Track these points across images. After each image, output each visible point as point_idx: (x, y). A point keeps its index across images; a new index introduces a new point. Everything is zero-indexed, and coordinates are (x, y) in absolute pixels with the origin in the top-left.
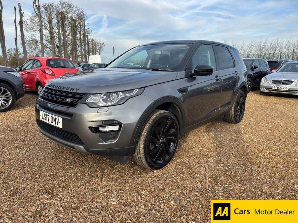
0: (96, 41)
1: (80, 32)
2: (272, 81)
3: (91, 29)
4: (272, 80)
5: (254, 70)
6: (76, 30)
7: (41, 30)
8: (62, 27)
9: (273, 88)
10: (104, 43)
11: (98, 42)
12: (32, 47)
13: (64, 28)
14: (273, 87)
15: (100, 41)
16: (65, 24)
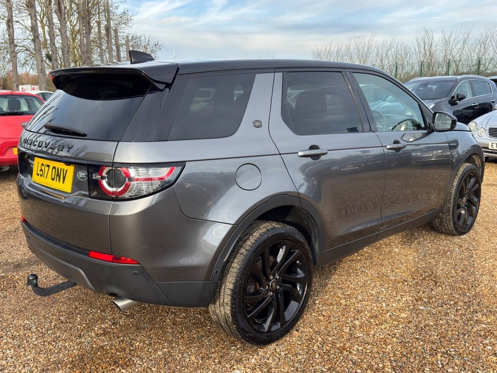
0: (143, 38)
1: (99, 23)
2: (488, 132)
3: (130, 13)
4: (487, 129)
5: (457, 104)
6: (90, 20)
7: (10, 24)
8: (59, 14)
9: (490, 148)
10: (160, 44)
11: (147, 40)
12: (4, 58)
13: (61, 16)
14: (490, 144)
15: (150, 39)
16: (63, 8)
